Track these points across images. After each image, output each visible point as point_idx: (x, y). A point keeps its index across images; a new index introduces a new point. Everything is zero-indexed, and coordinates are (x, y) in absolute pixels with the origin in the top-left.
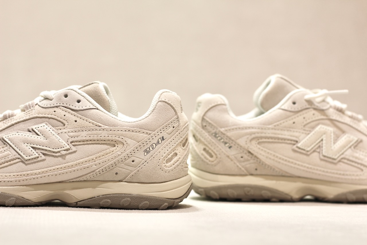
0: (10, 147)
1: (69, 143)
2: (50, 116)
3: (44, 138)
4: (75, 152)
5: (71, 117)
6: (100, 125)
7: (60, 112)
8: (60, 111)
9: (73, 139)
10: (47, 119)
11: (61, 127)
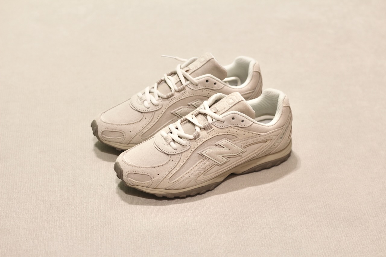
0: (209, 159)
1: (242, 148)
2: (227, 134)
3: (228, 149)
4: (246, 151)
5: (240, 132)
6: (259, 133)
7: (233, 130)
8: (233, 129)
9: (244, 145)
10: (225, 136)
11: (235, 139)
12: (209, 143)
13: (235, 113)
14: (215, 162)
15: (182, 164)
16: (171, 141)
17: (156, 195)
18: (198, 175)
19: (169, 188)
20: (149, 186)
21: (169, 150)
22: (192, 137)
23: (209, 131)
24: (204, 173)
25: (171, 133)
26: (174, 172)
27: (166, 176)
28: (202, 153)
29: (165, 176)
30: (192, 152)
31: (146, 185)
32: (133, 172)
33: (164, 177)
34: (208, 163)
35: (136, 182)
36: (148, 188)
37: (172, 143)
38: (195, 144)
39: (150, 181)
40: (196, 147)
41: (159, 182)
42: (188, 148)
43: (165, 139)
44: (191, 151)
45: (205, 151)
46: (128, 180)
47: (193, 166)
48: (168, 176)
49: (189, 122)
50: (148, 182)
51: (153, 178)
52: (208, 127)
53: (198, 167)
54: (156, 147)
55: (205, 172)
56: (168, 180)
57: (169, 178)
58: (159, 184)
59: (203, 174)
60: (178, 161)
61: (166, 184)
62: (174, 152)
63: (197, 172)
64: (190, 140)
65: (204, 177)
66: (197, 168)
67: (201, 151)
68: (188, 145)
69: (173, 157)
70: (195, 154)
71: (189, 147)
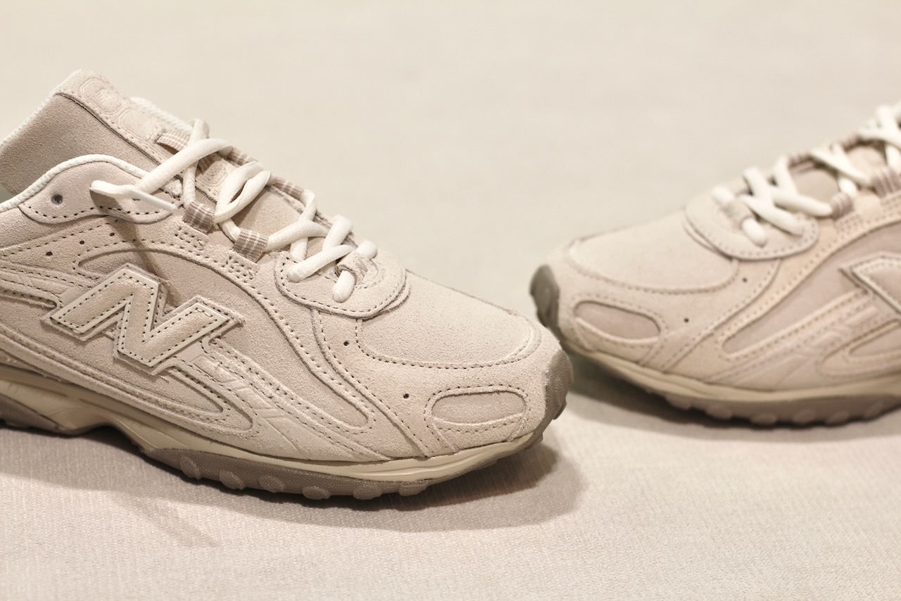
0: (877, 296)
12: (885, 238)
15: (777, 298)
16: (746, 217)
17: (669, 398)
18: (830, 349)
19: (719, 377)
20: (647, 359)
21: (737, 244)
22: (825, 209)
23: (889, 196)
24: (853, 345)
25: (750, 193)
26: (744, 320)
27: (717, 328)
29: (711, 327)
30: (817, 261)
31: (638, 354)
32: (597, 299)
33: (704, 332)
34: (871, 310)
35: (601, 338)
36: (644, 366)
37: (751, 225)
38: (832, 236)
39: (655, 339)
40: (835, 247)
41: (687, 349)
42: (805, 246)
43: (727, 210)
44: (815, 258)
45: (866, 266)
46: (575, 326)
47: (818, 313)
48: (719, 332)
49: (820, 165)
50: (647, 341)
51: (664, 331)
52: (888, 184)
53: (833, 318)
54: (691, 230)
55: (861, 338)
56: (719, 346)
57: (724, 338)
58: (685, 356)
59: (848, 349)
60: (765, 284)
61: (710, 361)
62: (756, 252)
63: (828, 336)
64: (820, 218)
65: (852, 359)
66: (828, 320)
67: (852, 263)
68: (806, 236)
69: (747, 270)
70: (831, 272)
71: (810, 242)
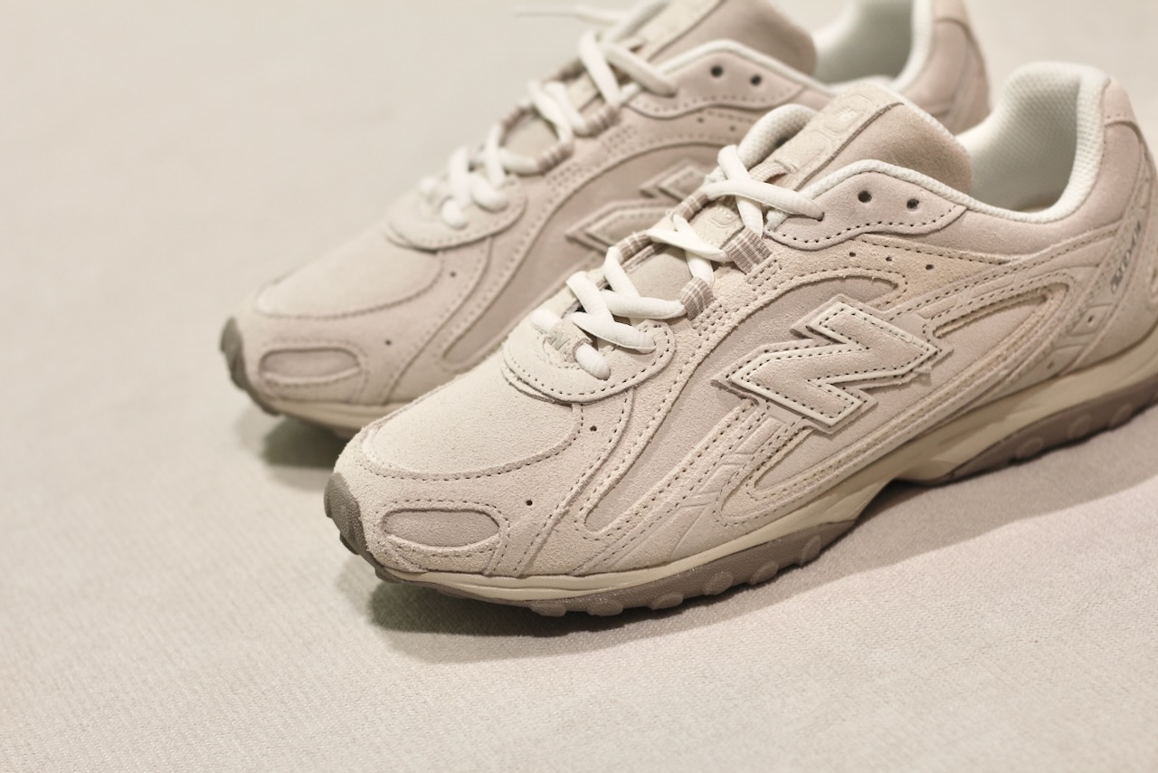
0: (770, 404)
1: (930, 336)
2: (842, 273)
3: (858, 346)
4: (950, 354)
5: (907, 259)
6: (1003, 257)
7: (870, 254)
8: (868, 248)
9: (938, 322)
10: (837, 283)
11: (885, 298)
12: (764, 324)
13: (870, 172)
14: (804, 417)
15: (641, 442)
16: (579, 344)
17: (534, 607)
18: (727, 490)
19: (592, 564)
20: (492, 565)
21: (575, 383)
22: (675, 308)
23: (756, 268)
24: (757, 475)
25: (581, 309)
26: (604, 481)
27: (570, 504)
28: (734, 378)
29: (564, 503)
30: (682, 379)
31: (478, 563)
32: (406, 506)
33: (556, 512)
34: (768, 424)
35: (426, 555)
36: (490, 576)
37: (586, 352)
38: (691, 341)
39: (494, 538)
40: (700, 354)
41: (539, 540)
42: (661, 363)
43: (554, 340)
44: (677, 376)
45: (746, 368)
46: (389, 546)
47: (698, 447)
48: (575, 506)
49: (662, 247)
50: (485, 542)
51: (504, 524)
52: (750, 253)
53: (721, 447)
54: (514, 380)
55: (761, 468)
56: (580, 525)
57: (584, 512)
58: (539, 549)
59: (751, 482)
60: (620, 427)
61: (572, 546)
62: (598, 388)
63: (718, 473)
64: (671, 321)
65: (760, 494)
66: (715, 452)
67: (728, 369)
68: (659, 350)
69: (593, 415)
70: (702, 388)
71: (667, 356)
